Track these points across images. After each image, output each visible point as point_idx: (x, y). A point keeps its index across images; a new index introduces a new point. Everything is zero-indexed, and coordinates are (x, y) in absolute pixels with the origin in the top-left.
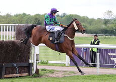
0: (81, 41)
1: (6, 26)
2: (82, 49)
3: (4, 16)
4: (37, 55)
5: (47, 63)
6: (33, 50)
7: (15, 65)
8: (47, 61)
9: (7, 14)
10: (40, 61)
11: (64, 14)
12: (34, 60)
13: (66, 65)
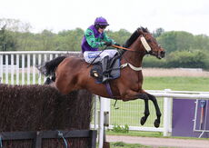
0: (195, 85)
1: (43, 55)
2: (197, 102)
3: (38, 34)
4: (106, 114)
5: (126, 131)
6: (97, 103)
7: (61, 134)
8: (126, 126)
9: (45, 31)
10: (111, 127)
11: (160, 30)
12: (99, 124)
13: (165, 134)
